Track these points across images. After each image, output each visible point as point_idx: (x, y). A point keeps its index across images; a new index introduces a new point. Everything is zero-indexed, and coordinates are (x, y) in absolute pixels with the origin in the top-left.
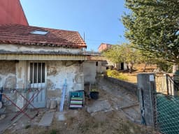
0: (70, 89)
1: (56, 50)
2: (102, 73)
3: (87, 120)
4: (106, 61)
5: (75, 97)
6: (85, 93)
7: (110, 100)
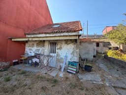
0: (69, 60)
1: (62, 34)
2: (104, 53)
3: (77, 82)
4: (109, 42)
5: (71, 65)
6: (79, 64)
7: (102, 76)
